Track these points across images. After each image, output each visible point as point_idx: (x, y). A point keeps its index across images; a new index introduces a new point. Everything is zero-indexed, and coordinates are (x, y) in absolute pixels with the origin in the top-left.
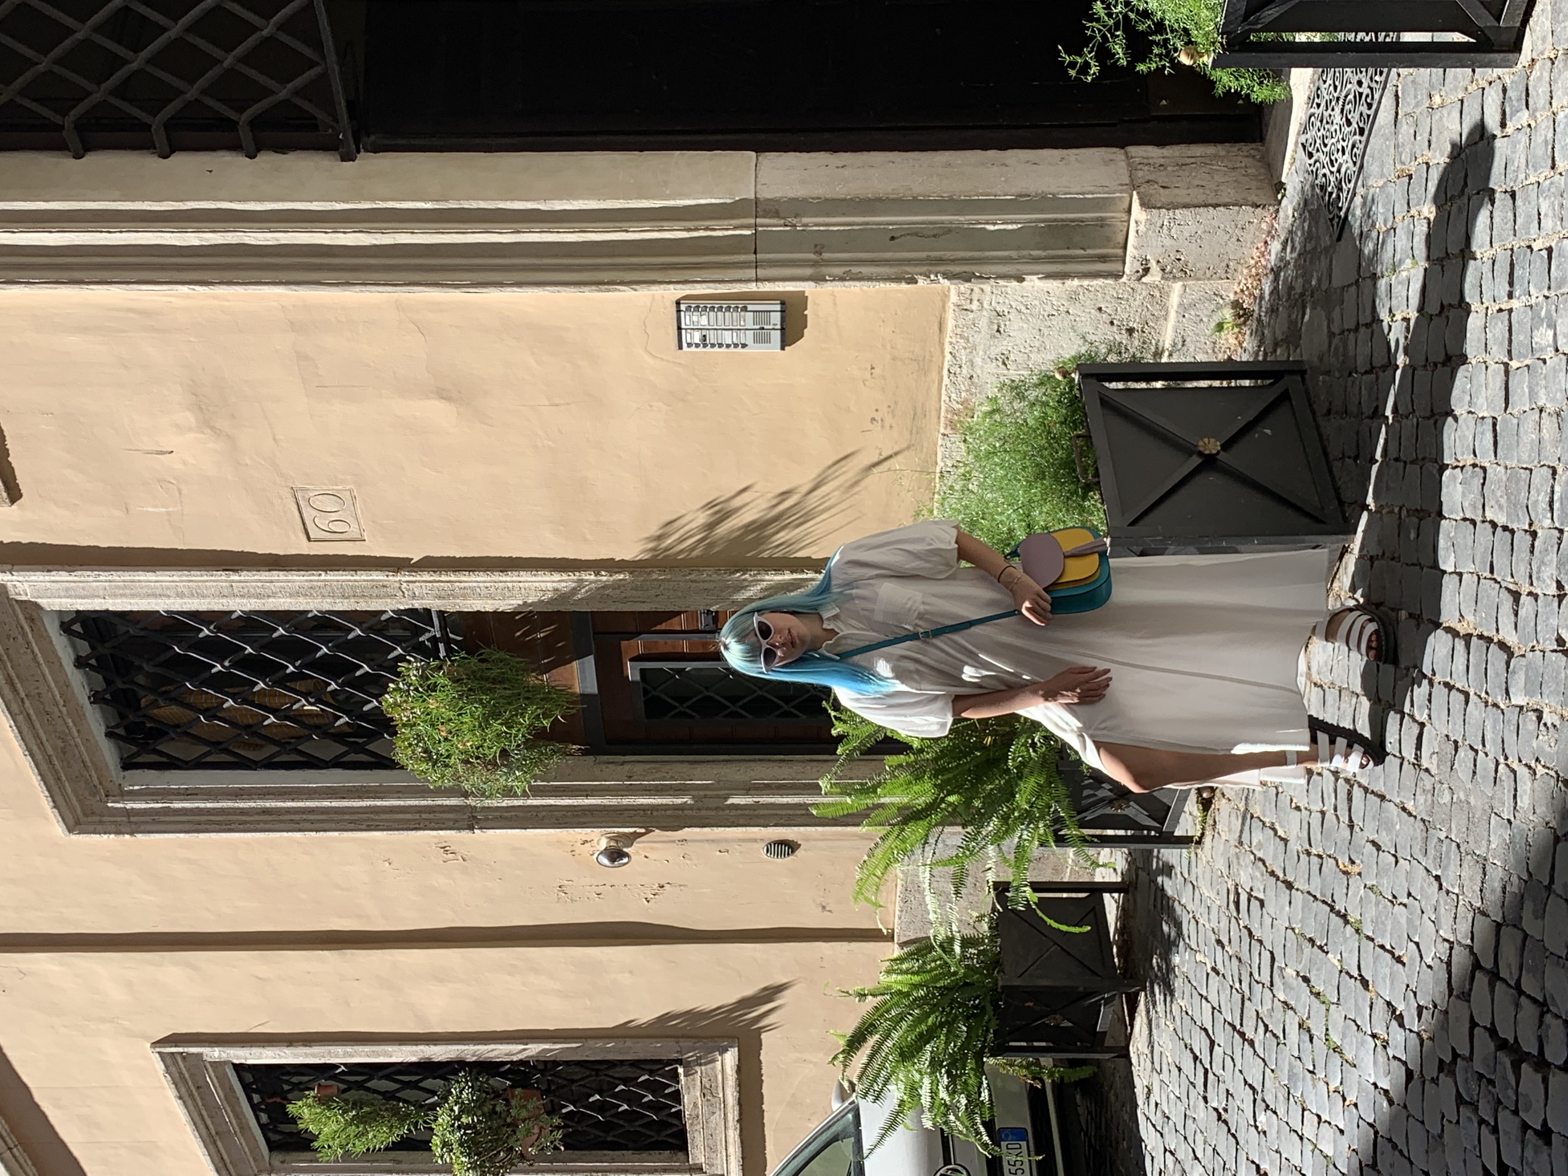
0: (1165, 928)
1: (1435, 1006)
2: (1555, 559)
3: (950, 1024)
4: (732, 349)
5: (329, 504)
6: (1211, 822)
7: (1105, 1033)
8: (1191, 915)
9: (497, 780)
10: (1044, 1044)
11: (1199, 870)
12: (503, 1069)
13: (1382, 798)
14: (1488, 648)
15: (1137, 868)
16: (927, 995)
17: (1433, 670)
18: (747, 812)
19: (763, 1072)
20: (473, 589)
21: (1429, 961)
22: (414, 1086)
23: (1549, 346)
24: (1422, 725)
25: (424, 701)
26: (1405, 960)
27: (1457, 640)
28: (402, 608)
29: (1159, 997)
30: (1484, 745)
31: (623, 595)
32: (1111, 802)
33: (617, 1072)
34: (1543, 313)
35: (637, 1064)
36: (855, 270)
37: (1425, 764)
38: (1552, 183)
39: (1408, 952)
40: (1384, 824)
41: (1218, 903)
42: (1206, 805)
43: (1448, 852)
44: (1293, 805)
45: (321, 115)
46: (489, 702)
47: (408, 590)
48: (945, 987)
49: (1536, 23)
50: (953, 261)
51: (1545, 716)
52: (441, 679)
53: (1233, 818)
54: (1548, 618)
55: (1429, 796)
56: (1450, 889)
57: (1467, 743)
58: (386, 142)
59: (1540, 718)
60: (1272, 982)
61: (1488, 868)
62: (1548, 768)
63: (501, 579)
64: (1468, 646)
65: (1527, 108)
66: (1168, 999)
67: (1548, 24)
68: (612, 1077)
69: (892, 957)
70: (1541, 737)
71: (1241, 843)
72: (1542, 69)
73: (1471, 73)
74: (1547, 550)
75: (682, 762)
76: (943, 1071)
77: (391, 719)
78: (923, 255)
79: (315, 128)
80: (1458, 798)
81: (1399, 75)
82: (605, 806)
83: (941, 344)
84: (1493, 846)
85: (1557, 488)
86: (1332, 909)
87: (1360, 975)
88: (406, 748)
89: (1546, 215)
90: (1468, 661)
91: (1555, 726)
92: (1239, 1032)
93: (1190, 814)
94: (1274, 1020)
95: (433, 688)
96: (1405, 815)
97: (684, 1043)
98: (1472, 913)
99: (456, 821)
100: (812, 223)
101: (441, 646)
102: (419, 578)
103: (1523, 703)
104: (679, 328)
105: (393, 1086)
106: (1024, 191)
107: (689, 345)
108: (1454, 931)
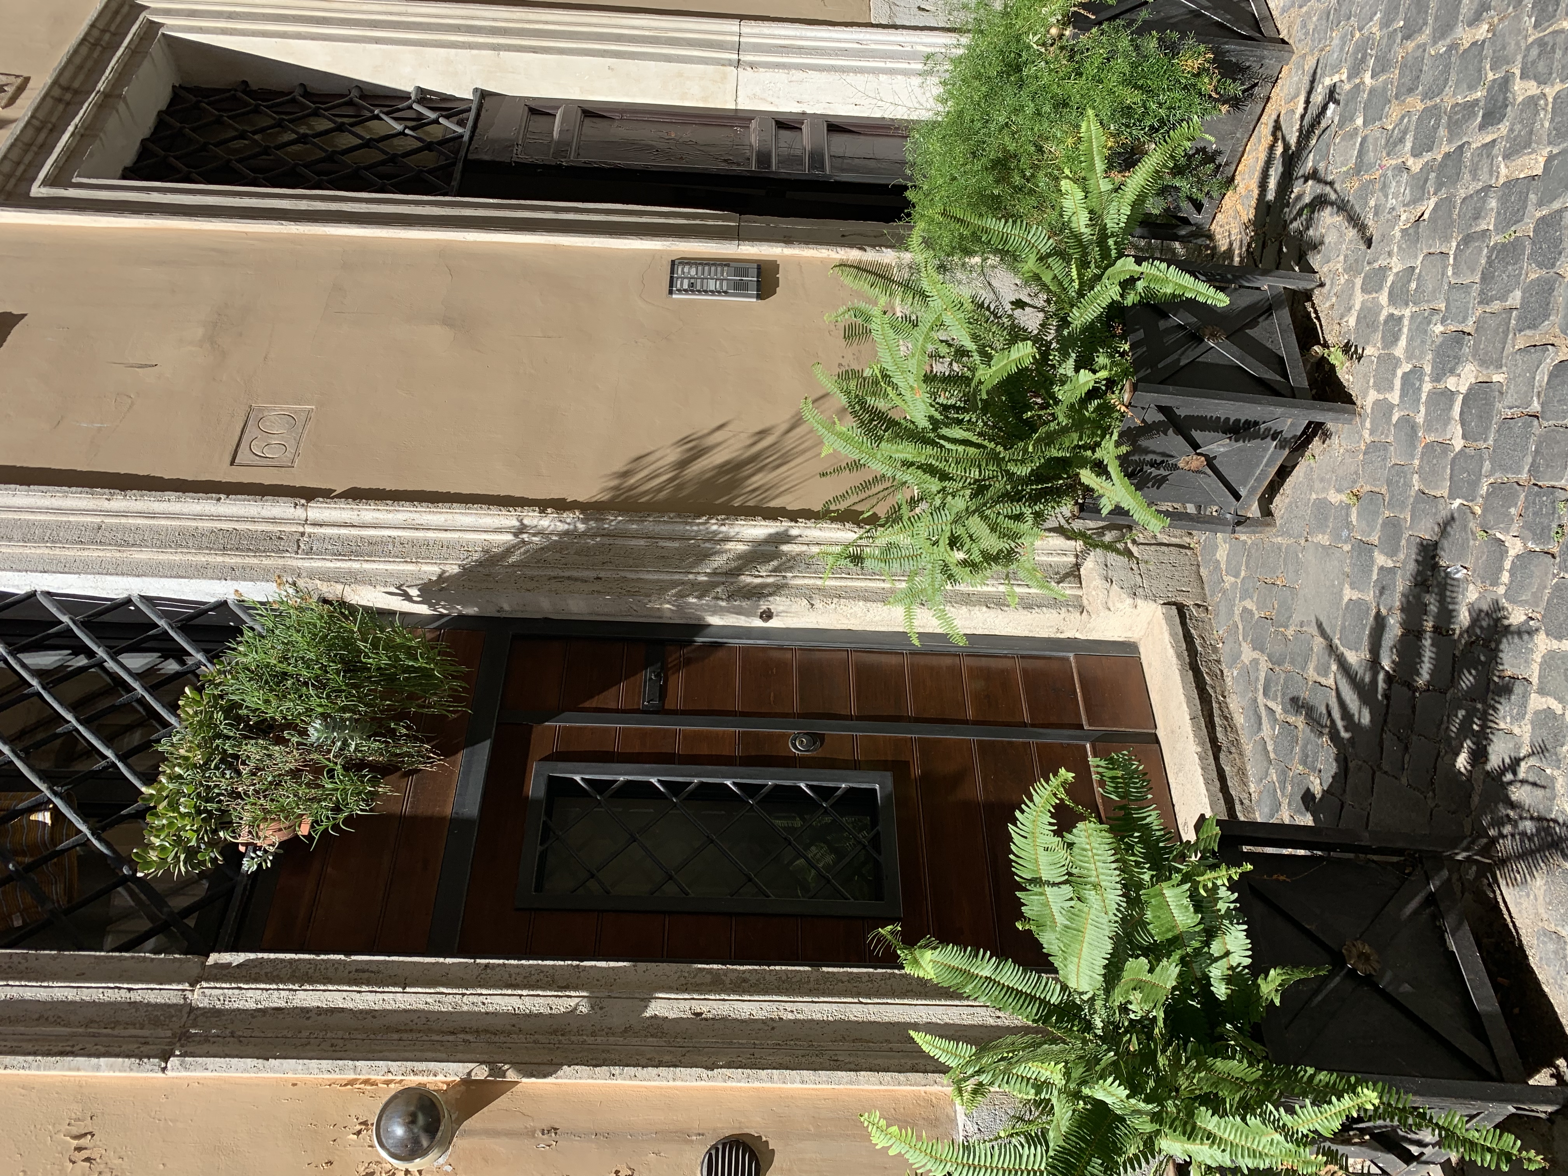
4: (715, 297)
5: (278, 425)
47: (306, 544)
107: (678, 291)
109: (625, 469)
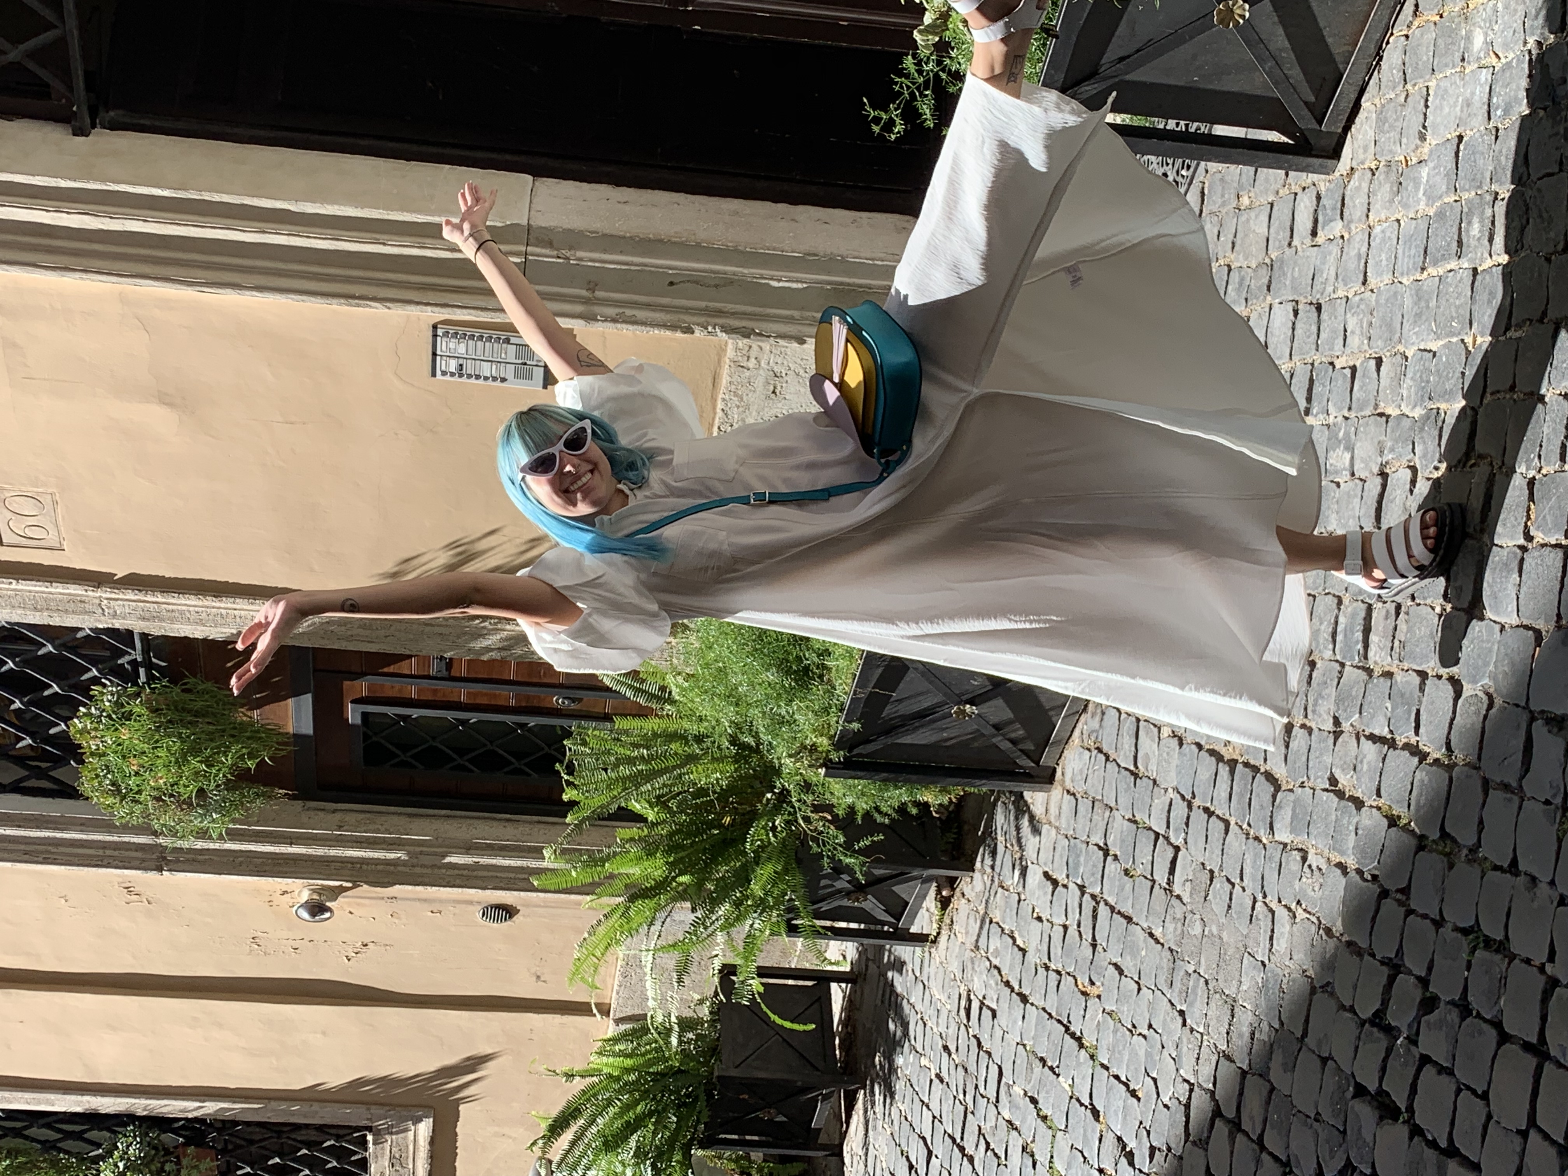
0: (892, 1026)
1: (1169, 1149)
2: (1334, 694)
3: (659, 1114)
4: (490, 382)
5: (28, 507)
6: (948, 921)
7: (820, 1130)
8: (919, 1016)
9: (191, 821)
10: (756, 1138)
11: (931, 970)
12: (176, 1125)
13: (1129, 919)
14: (1254, 778)
15: (868, 959)
16: (638, 1080)
17: (1193, 793)
18: (465, 872)
19: (458, 1144)
20: (181, 612)
21: (1166, 1100)
22: (78, 1136)
23: (1344, 469)
24: (1177, 849)
25: (117, 729)
26: (1140, 1094)
27: (1221, 764)
28: (101, 626)
29: (879, 1098)
30: (1242, 879)
31: (349, 633)
32: (848, 894)
33: (301, 1136)
34: (1341, 434)
35: (322, 1129)
36: (629, 312)
37: (1177, 890)
38: (1361, 300)
39: (1144, 1087)
40: (1129, 948)
41: (948, 1007)
42: (945, 903)
43: (1195, 987)
44: (1035, 915)
45: (56, 84)
46: (188, 737)
47: (109, 608)
48: (657, 1073)
49: (1359, 131)
50: (734, 314)
51: (1310, 857)
52: (137, 707)
53: (972, 920)
54: (1321, 754)
55: (1179, 925)
56: (1195, 1027)
57: (1223, 874)
58: (128, 120)
59: (1304, 859)
60: (997, 1098)
61: (1236, 1010)
62: (1309, 913)
63: (214, 604)
64: (1232, 772)
65: (1342, 218)
66: (888, 1101)
67: (1371, 133)
68: (295, 1140)
69: (605, 1037)
70: (1304, 879)
71: (977, 947)
72: (1361, 179)
73: (1284, 176)
74: (1326, 683)
75: (400, 814)
76: (648, 1162)
77: (80, 746)
78: (703, 304)
79: (47, 96)
80: (1210, 931)
81: (1207, 171)
82: (310, 856)
83: (714, 400)
84: (1244, 987)
85: (1342, 620)
86: (1067, 1029)
87: (1091, 1104)
88: (93, 779)
89: (1353, 332)
90: (1232, 788)
91: (1320, 869)
92: (958, 1146)
93: (928, 910)
94: (997, 1138)
95: (128, 716)
96: (1152, 941)
97: (375, 1110)
98: (1216, 1056)
99: (144, 861)
100: (588, 257)
101: (142, 671)
102: (121, 596)
103: (1288, 841)
104: (434, 354)
105: (53, 1135)
106: (813, 250)
107: (444, 373)
108: (1196, 1072)
109: (396, 569)
